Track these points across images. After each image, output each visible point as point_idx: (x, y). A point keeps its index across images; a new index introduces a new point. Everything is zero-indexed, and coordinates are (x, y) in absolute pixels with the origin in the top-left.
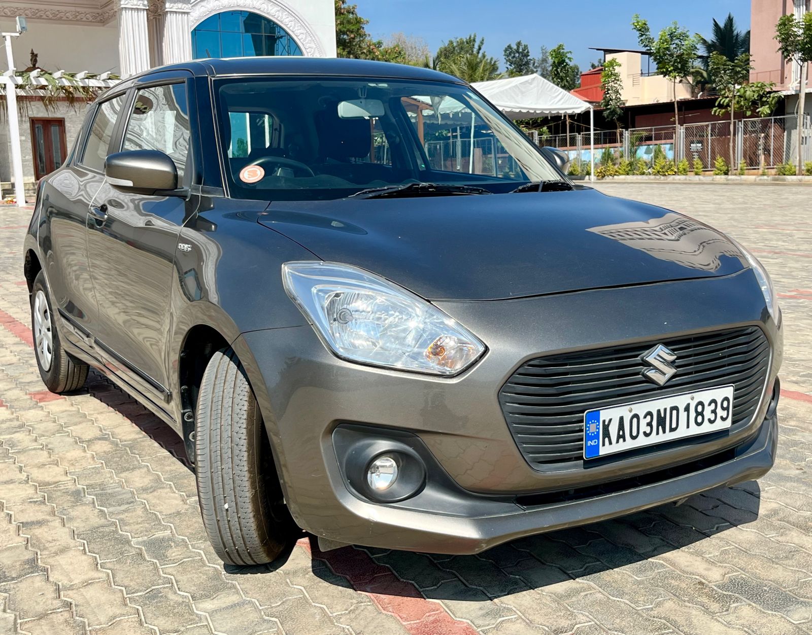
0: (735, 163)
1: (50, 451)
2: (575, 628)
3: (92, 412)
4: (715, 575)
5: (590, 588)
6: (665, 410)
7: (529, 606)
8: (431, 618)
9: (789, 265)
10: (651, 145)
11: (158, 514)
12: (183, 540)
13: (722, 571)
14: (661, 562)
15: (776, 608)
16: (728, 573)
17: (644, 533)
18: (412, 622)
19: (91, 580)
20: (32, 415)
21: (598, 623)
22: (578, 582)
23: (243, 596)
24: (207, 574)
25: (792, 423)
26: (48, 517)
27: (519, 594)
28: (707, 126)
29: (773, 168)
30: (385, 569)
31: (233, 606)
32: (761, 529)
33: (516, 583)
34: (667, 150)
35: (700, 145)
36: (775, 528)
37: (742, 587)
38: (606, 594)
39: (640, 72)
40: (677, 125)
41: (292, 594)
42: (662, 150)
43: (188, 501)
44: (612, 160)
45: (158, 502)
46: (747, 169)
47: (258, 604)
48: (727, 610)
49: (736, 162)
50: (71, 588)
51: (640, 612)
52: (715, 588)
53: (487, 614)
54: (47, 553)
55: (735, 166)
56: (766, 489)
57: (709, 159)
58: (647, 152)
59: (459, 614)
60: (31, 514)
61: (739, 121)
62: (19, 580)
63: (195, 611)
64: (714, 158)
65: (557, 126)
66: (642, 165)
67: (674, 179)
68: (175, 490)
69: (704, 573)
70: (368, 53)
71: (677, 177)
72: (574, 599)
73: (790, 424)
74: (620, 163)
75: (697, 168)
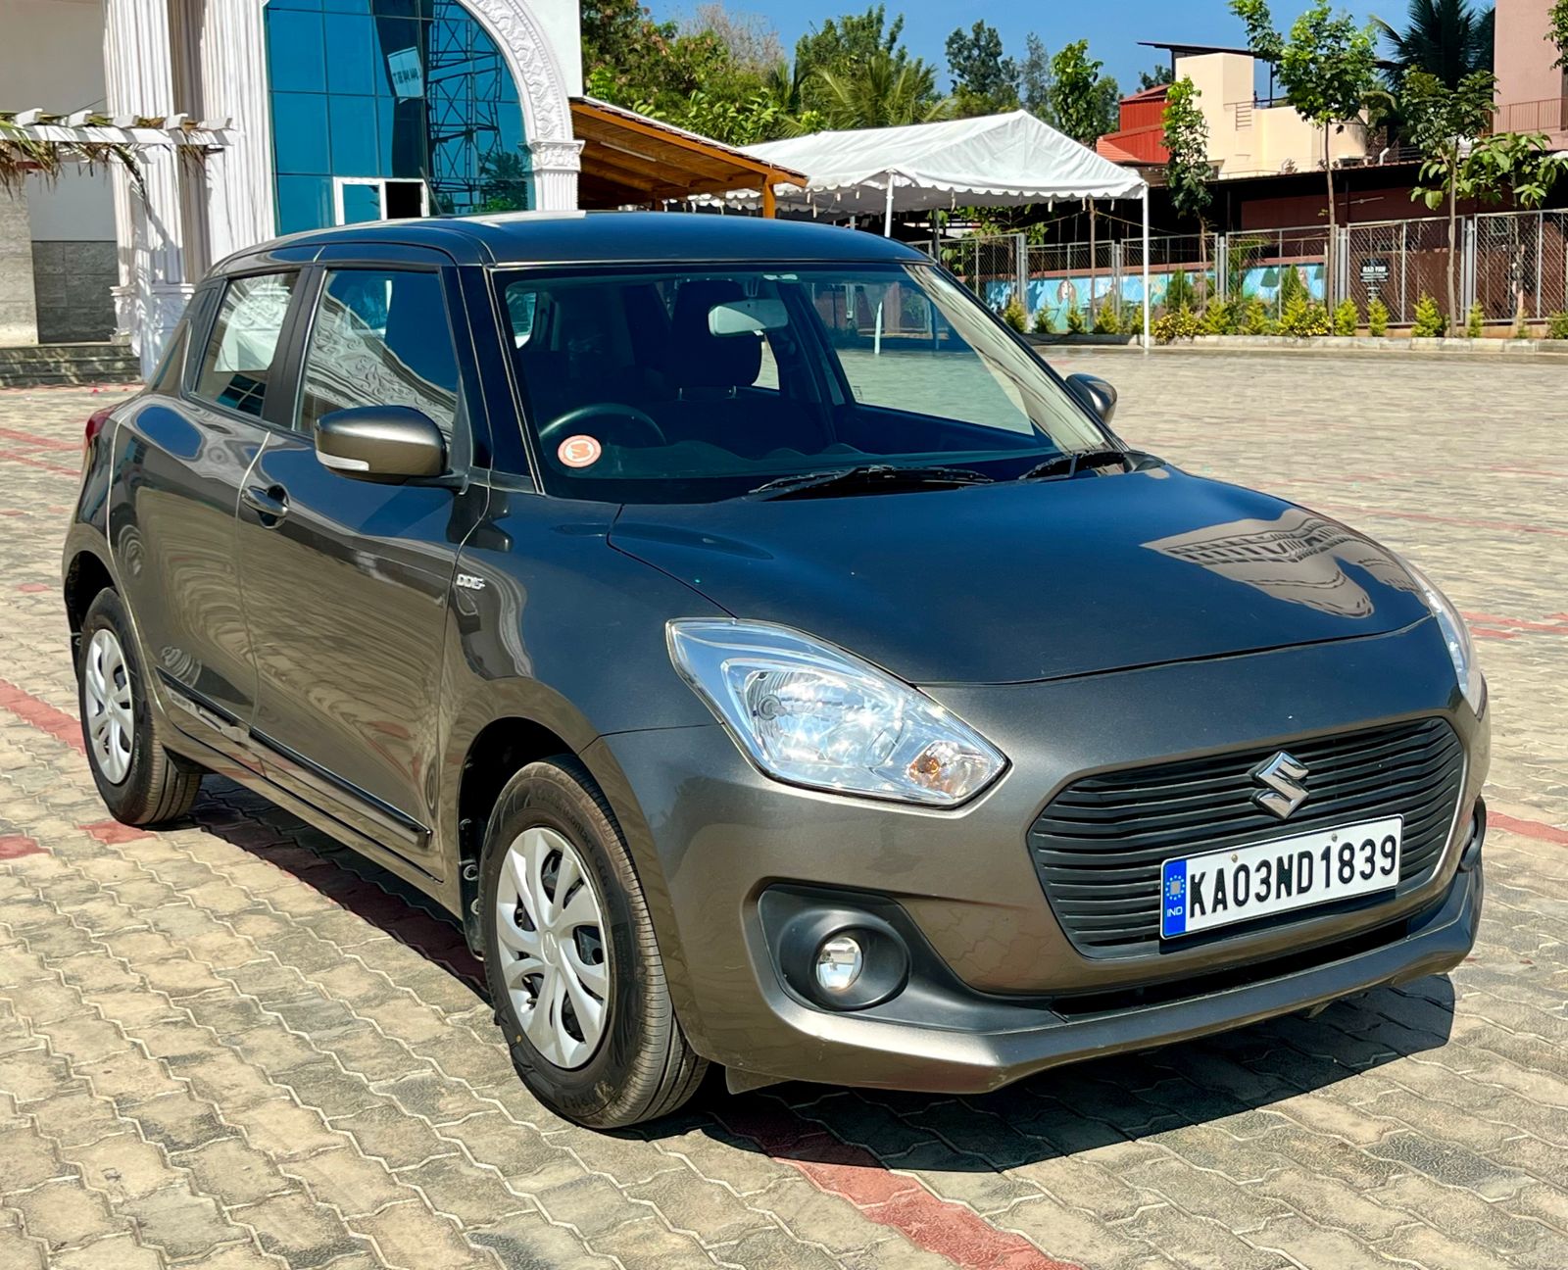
0: (1458, 309)
1: (167, 934)
2: (1138, 1212)
3: (219, 863)
4: (1367, 1133)
5: (1160, 1153)
6: (1291, 858)
7: (1062, 1181)
8: (903, 1200)
9: (1552, 558)
10: (1277, 266)
11: (401, 1041)
12: (459, 1083)
13: (1380, 1127)
14: (1279, 1113)
15: (1462, 1180)
16: (1389, 1130)
17: (1251, 1069)
18: (873, 1205)
19: (322, 1146)
20: (103, 867)
21: (1175, 1204)
22: (1141, 1145)
23: (587, 1169)
24: (516, 1136)
25: (1522, 881)
26: (208, 1049)
27: (1044, 1163)
28: (1399, 228)
29: (1543, 323)
30: (816, 1127)
31: (574, 1184)
32: (1448, 1062)
33: (1037, 1146)
34: (1311, 279)
35: (1383, 269)
36: (1473, 1060)
37: (1409, 1151)
38: (1187, 1162)
39: (1252, 99)
40: (1333, 226)
41: (667, 1166)
42: (1301, 277)
43: (448, 1020)
44: (1190, 299)
45: (395, 1021)
46: (1484, 325)
47: (615, 1181)
48: (1383, 1184)
49: (1462, 308)
50: (292, 1159)
51: (1243, 1188)
52: (1366, 1152)
53: (995, 1192)
54: (231, 1105)
55: (1459, 318)
56: (1464, 996)
57: (1403, 301)
58: (1267, 282)
59: (947, 1193)
60: (177, 1044)
61: (1467, 219)
62: (200, 1147)
63: (512, 1192)
64: (1413, 298)
65: (1068, 225)
66: (1256, 313)
67: (1325, 345)
68: (419, 1001)
69: (1349, 1130)
70: (644, 52)
71: (1332, 341)
72: (1135, 1170)
73: (1518, 882)
74: (1208, 309)
75: (1375, 321)
